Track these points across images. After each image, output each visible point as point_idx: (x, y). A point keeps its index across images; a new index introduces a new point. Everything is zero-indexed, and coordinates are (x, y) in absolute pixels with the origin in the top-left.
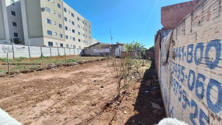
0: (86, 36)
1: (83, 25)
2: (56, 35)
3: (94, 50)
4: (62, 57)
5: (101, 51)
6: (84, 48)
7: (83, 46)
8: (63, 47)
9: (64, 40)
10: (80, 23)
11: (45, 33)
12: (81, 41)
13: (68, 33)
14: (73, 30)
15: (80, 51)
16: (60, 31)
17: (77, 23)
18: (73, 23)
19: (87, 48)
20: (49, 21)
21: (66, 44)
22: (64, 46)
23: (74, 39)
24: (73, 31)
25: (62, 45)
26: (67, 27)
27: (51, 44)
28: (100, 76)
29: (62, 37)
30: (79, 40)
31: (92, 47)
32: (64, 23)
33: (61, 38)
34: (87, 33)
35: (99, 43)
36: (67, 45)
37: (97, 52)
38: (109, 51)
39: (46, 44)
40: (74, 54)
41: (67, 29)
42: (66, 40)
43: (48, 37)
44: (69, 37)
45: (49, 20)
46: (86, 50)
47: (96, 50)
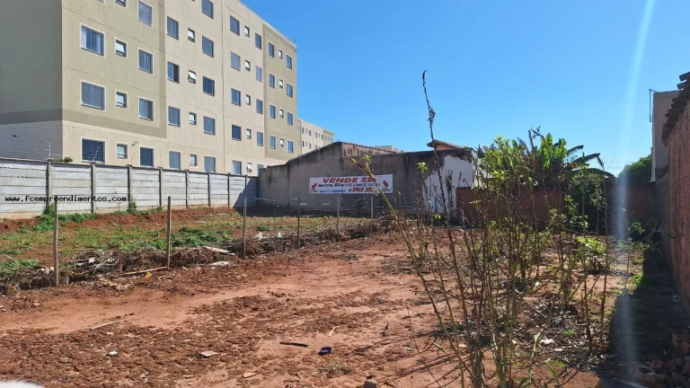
0: (273, 109)
1: (257, 57)
2: (125, 106)
3: (313, 181)
4: (146, 216)
5: (347, 189)
6: (261, 170)
7: (256, 159)
8: (156, 165)
9: (161, 133)
10: (244, 45)
11: (71, 98)
12: (244, 134)
13: (183, 96)
14: (205, 79)
15: (239, 186)
16: (147, 86)
17: (227, 43)
18: (208, 47)
19: (276, 173)
20: (93, 40)
21: (171, 153)
22: (161, 160)
23: (210, 125)
24: (209, 86)
25: (147, 156)
26: (176, 68)
27: (93, 150)
28: (350, 324)
29: (150, 116)
30: (236, 133)
31: (303, 168)
32: (162, 50)
33: (148, 123)
34: (277, 97)
35: (339, 144)
36: (175, 158)
37: (328, 190)
38: (390, 186)
39: (73, 150)
40: (206, 202)
41: (176, 79)
42: (171, 129)
43: (83, 119)
44: (185, 118)
45: (94, 33)
46: (270, 179)
47: (320, 180)
